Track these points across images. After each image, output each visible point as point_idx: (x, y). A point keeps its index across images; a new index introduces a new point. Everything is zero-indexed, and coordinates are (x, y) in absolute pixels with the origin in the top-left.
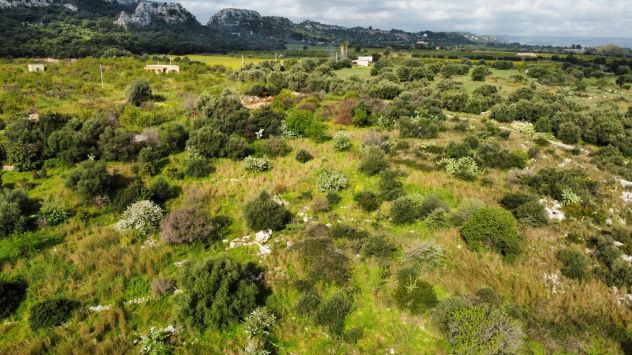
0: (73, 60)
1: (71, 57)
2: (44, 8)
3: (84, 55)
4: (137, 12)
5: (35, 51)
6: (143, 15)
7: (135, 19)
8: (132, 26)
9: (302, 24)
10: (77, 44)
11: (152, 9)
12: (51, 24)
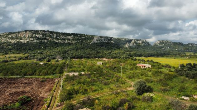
0: (112, 59)
1: (111, 58)
2: (106, 42)
3: (115, 58)
4: (132, 43)
5: (101, 56)
6: (133, 44)
7: (131, 45)
8: (130, 47)
9: (187, 44)
10: (113, 53)
11: (136, 42)
12: (107, 47)
